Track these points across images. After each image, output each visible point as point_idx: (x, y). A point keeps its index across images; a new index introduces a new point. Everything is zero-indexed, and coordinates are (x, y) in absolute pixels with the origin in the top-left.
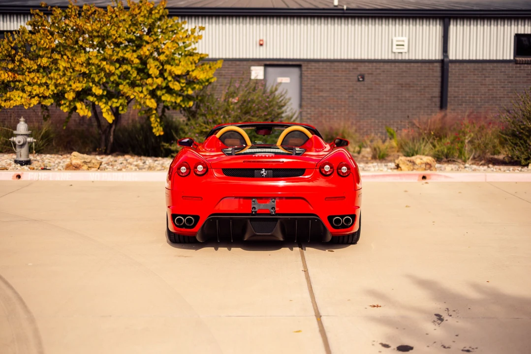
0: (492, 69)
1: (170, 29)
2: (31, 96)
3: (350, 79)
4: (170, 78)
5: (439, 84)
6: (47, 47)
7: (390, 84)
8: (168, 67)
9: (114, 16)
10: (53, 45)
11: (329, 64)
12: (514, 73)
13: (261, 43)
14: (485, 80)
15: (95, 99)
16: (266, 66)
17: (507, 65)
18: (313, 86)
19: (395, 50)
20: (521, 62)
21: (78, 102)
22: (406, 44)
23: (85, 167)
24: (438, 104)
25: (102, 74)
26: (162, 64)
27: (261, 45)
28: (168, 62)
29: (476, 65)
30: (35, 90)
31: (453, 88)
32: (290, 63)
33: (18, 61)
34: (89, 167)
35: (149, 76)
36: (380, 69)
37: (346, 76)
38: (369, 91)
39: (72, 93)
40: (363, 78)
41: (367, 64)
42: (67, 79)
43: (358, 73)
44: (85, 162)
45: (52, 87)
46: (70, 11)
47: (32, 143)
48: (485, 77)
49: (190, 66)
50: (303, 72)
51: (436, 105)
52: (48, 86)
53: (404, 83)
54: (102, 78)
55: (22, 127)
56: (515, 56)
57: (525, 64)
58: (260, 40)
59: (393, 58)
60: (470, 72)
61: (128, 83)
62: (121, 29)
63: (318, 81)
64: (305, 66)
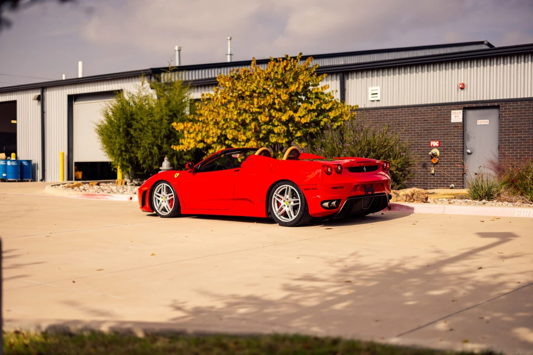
13: (461, 86)
16: (465, 109)
27: (462, 89)
50: (501, 113)
55: (165, 164)
63: (516, 122)
64: (503, 107)
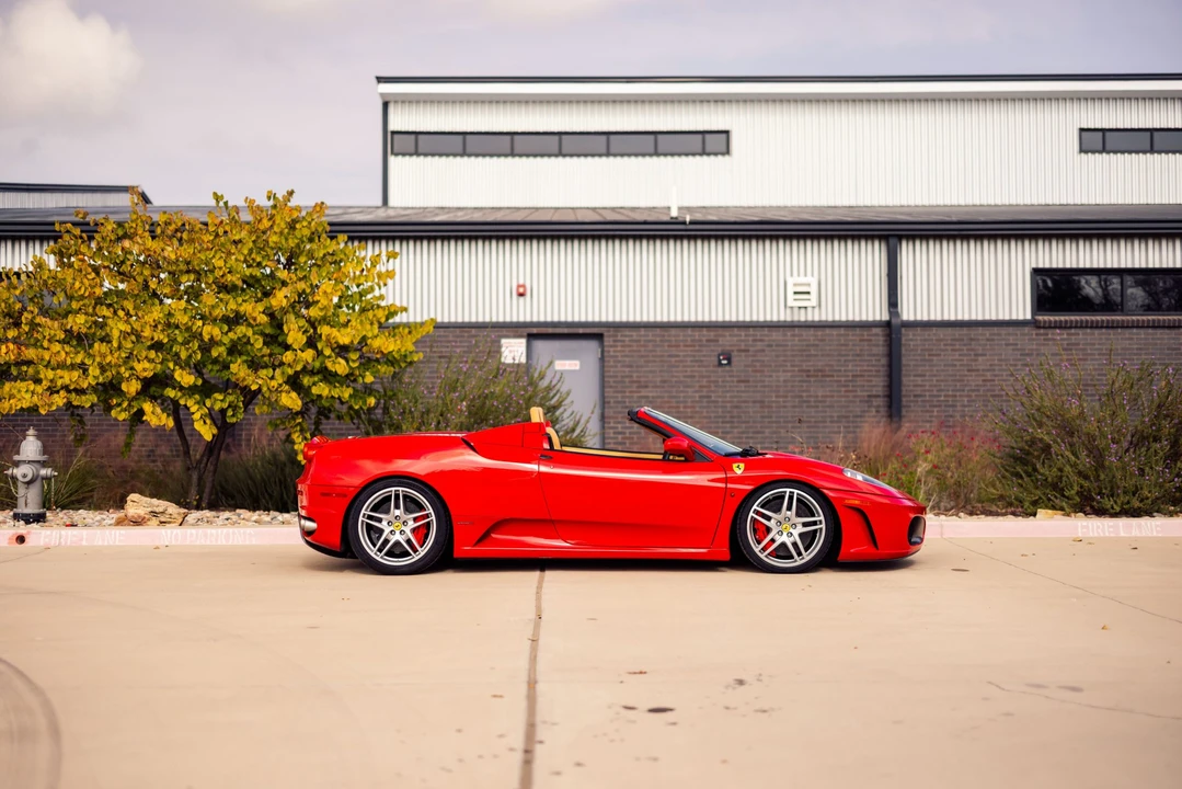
0: (988, 340)
1: (330, 258)
2: (52, 390)
3: (702, 361)
4: (327, 352)
5: (883, 371)
6: (87, 294)
7: (784, 371)
8: (324, 330)
9: (221, 231)
10: (98, 291)
11: (658, 331)
12: (1035, 347)
13: (521, 290)
14: (976, 360)
15: (179, 394)
16: (531, 337)
17: (1018, 331)
18: (627, 377)
19: (791, 303)
20: (1047, 325)
21: (145, 401)
22: (814, 290)
23: (155, 521)
24: (883, 410)
25: (195, 345)
26: (313, 323)
27: (521, 295)
28: (325, 320)
29: (958, 332)
30: (61, 377)
31: (912, 378)
32: (581, 331)
33: (26, 324)
34: (161, 522)
35: (287, 347)
36: (761, 340)
37: (694, 356)
38: (742, 384)
39: (134, 381)
40: (729, 359)
41: (736, 331)
42: (124, 355)
43: (720, 349)
44: (155, 514)
45: (94, 371)
46: (134, 225)
47: (50, 479)
48: (976, 355)
49: (368, 327)
50: (606, 349)
51: (877, 411)
52: (85, 371)
53: (812, 369)
54: (194, 352)
55: (31, 447)
56: (1033, 314)
57: (1055, 327)
58: (519, 286)
59: (789, 319)
60: (945, 345)
61: (246, 361)
62: (233, 257)
63: (637, 367)
64: (609, 336)
